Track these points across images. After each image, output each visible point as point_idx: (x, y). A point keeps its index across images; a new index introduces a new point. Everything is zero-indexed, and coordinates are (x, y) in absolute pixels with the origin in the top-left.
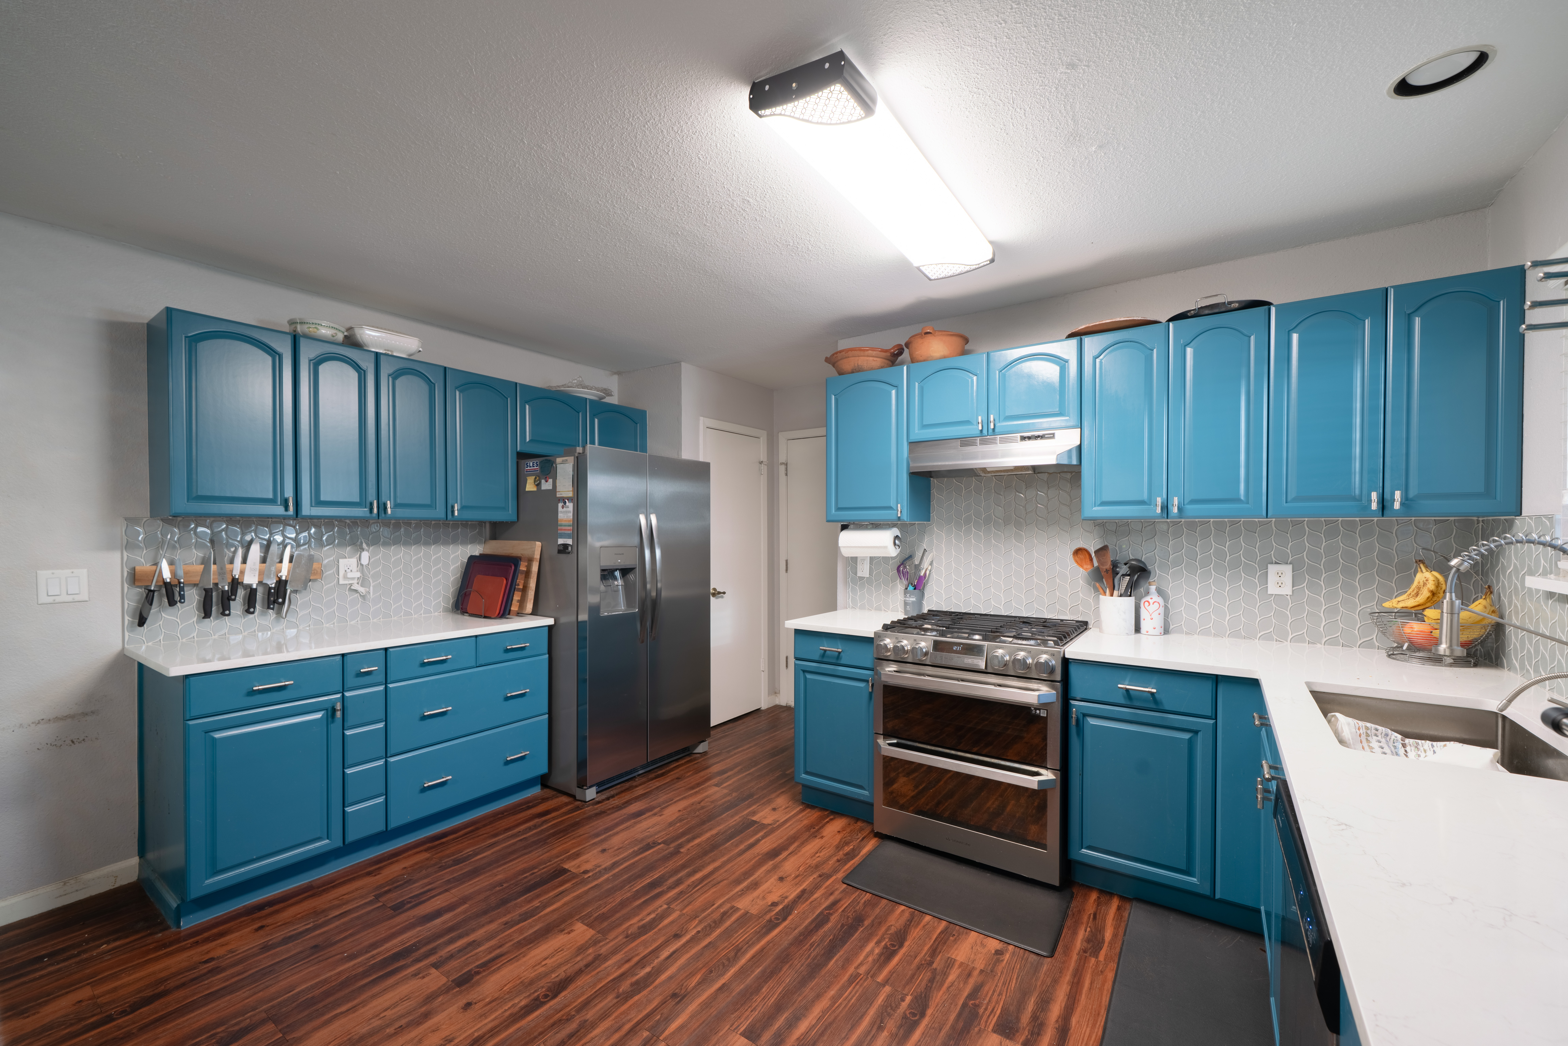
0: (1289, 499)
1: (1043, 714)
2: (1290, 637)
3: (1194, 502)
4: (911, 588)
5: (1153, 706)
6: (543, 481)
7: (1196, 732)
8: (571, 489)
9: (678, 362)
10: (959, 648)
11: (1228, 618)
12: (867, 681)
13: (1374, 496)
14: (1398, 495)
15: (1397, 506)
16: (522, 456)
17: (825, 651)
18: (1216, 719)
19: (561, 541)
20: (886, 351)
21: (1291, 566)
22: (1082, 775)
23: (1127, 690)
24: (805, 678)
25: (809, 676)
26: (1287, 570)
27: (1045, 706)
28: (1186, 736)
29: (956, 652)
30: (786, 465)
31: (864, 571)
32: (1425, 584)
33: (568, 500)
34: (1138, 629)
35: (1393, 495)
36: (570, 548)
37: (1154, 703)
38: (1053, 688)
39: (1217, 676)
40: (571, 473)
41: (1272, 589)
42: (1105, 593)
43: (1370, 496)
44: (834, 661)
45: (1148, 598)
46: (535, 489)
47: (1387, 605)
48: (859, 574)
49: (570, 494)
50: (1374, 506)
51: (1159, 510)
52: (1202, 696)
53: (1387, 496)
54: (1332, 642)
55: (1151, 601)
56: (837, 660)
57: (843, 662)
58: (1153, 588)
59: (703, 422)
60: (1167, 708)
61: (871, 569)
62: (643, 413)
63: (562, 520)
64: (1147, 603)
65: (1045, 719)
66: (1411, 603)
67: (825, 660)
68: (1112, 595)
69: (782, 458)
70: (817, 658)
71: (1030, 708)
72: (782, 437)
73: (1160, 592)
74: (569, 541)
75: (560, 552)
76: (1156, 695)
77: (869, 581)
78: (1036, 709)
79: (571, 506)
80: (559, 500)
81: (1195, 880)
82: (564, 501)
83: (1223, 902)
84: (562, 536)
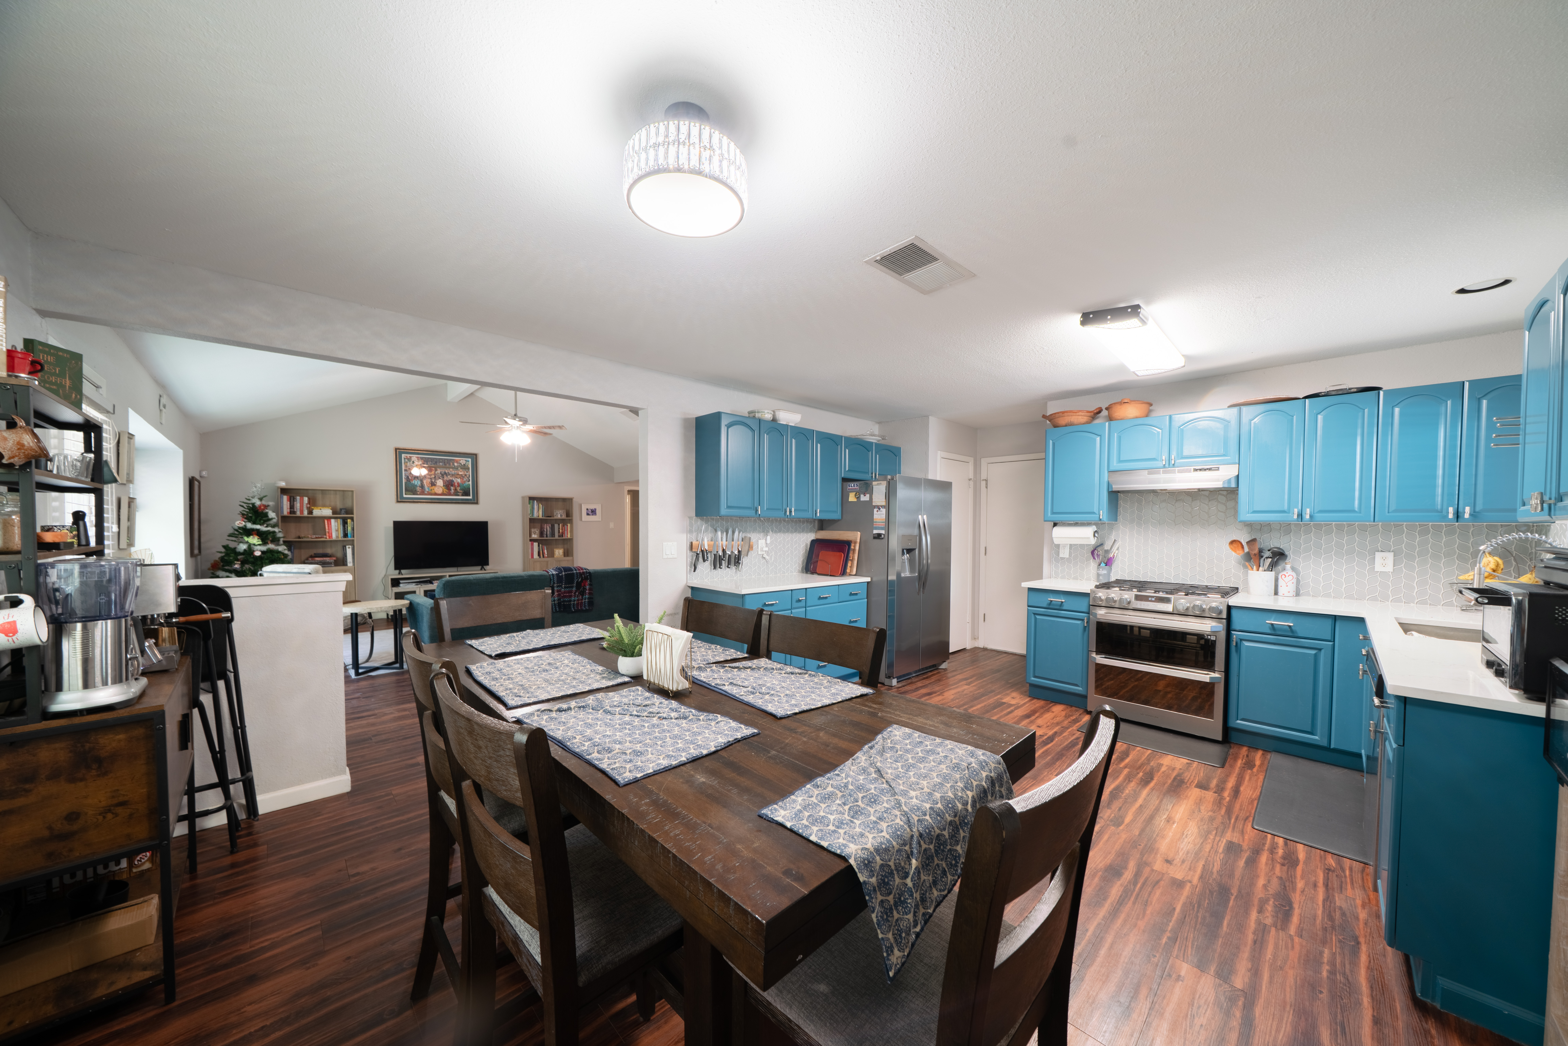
0: (1390, 511)
1: (1213, 638)
2: (1391, 599)
3: (1320, 512)
4: (1103, 565)
5: (1290, 634)
6: (862, 496)
7: (1320, 650)
8: (884, 500)
9: (927, 417)
10: (1153, 599)
11: (1344, 586)
12: (1083, 620)
13: (1451, 510)
14: (1467, 509)
15: (1467, 516)
16: (845, 480)
17: (1051, 601)
18: (1334, 641)
19: (875, 532)
20: (1088, 412)
21: (1392, 554)
22: (1239, 676)
23: (1272, 624)
24: (1036, 619)
25: (1038, 617)
26: (1390, 556)
27: (1214, 633)
28: (1313, 652)
29: (1151, 601)
30: (986, 481)
31: (1065, 553)
32: (1488, 565)
33: (881, 507)
34: (1276, 593)
35: (1464, 509)
36: (882, 536)
37: (1291, 632)
38: (1220, 623)
39: (1335, 616)
40: (884, 491)
41: (1378, 567)
42: (1252, 569)
43: (1448, 510)
44: (1058, 607)
45: (1284, 573)
46: (856, 500)
47: (1461, 578)
48: (1061, 555)
49: (884, 504)
50: (1451, 516)
51: (1295, 517)
52: (1325, 629)
53: (1460, 510)
54: (1423, 603)
55: (1287, 575)
56: (1060, 607)
57: (1064, 608)
58: (1288, 566)
59: (940, 454)
60: (1299, 635)
61: (1071, 551)
62: (899, 449)
63: (876, 519)
64: (1283, 576)
65: (1215, 641)
67: (1051, 607)
68: (1258, 570)
69: (984, 476)
70: (1045, 605)
71: (1203, 635)
72: (984, 461)
73: (1293, 569)
74: (883, 532)
75: (875, 538)
76: (1293, 628)
77: (1069, 560)
78: (1208, 635)
79: (883, 511)
80: (874, 507)
81: (1316, 737)
82: (879, 507)
83: (1335, 751)
84: (876, 528)
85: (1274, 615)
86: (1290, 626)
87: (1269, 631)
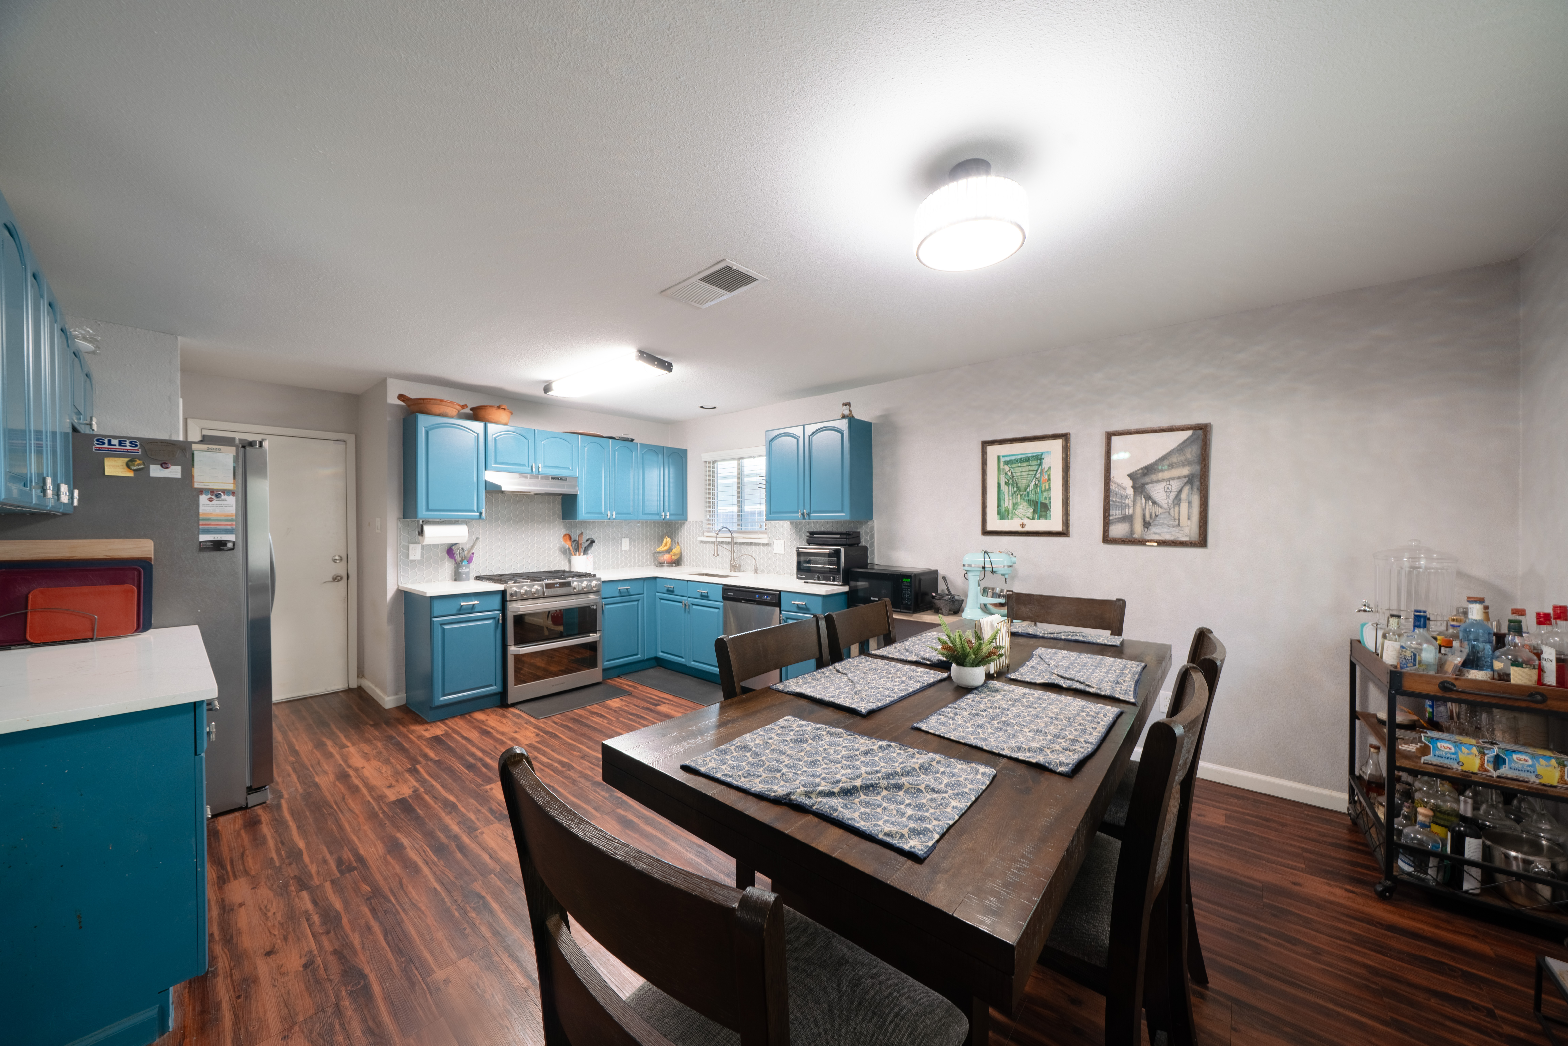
1: (595, 607)
3: (618, 514)
4: (465, 563)
5: (627, 594)
6: (154, 467)
7: (639, 600)
8: (231, 480)
10: (558, 585)
11: (611, 561)
12: (496, 618)
14: (668, 514)
18: (644, 594)
19: (203, 538)
21: (630, 539)
23: (620, 590)
24: (443, 629)
25: (446, 627)
26: (627, 540)
27: (595, 603)
28: (636, 603)
29: (557, 587)
31: (415, 555)
32: (667, 542)
33: (224, 493)
36: (230, 545)
38: (597, 595)
39: (645, 578)
40: (231, 464)
41: (624, 548)
42: (576, 553)
43: (662, 514)
44: (469, 611)
46: (130, 474)
47: (658, 550)
48: (411, 557)
49: (227, 486)
50: (663, 517)
51: (608, 517)
54: (639, 566)
56: (472, 609)
57: (476, 610)
58: (594, 549)
60: (632, 593)
61: (422, 553)
63: (204, 514)
65: (596, 610)
66: (665, 548)
67: (461, 612)
68: (580, 555)
70: (454, 612)
71: (589, 607)
74: (231, 537)
75: (204, 549)
76: (629, 590)
77: (420, 562)
78: (593, 606)
79: (231, 500)
80: (201, 491)
81: (639, 656)
82: (216, 494)
83: (648, 660)
84: (207, 532)
85: (620, 583)
86: (627, 589)
87: (618, 595)
